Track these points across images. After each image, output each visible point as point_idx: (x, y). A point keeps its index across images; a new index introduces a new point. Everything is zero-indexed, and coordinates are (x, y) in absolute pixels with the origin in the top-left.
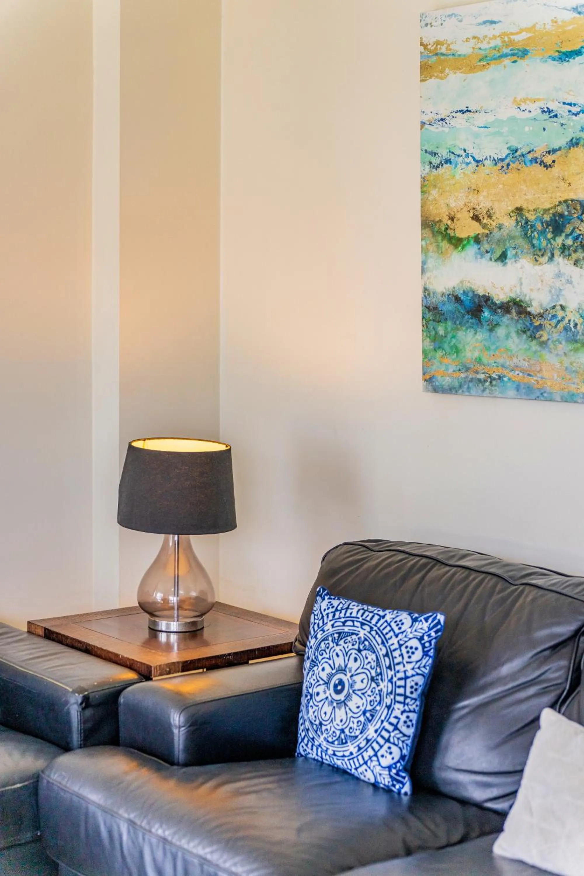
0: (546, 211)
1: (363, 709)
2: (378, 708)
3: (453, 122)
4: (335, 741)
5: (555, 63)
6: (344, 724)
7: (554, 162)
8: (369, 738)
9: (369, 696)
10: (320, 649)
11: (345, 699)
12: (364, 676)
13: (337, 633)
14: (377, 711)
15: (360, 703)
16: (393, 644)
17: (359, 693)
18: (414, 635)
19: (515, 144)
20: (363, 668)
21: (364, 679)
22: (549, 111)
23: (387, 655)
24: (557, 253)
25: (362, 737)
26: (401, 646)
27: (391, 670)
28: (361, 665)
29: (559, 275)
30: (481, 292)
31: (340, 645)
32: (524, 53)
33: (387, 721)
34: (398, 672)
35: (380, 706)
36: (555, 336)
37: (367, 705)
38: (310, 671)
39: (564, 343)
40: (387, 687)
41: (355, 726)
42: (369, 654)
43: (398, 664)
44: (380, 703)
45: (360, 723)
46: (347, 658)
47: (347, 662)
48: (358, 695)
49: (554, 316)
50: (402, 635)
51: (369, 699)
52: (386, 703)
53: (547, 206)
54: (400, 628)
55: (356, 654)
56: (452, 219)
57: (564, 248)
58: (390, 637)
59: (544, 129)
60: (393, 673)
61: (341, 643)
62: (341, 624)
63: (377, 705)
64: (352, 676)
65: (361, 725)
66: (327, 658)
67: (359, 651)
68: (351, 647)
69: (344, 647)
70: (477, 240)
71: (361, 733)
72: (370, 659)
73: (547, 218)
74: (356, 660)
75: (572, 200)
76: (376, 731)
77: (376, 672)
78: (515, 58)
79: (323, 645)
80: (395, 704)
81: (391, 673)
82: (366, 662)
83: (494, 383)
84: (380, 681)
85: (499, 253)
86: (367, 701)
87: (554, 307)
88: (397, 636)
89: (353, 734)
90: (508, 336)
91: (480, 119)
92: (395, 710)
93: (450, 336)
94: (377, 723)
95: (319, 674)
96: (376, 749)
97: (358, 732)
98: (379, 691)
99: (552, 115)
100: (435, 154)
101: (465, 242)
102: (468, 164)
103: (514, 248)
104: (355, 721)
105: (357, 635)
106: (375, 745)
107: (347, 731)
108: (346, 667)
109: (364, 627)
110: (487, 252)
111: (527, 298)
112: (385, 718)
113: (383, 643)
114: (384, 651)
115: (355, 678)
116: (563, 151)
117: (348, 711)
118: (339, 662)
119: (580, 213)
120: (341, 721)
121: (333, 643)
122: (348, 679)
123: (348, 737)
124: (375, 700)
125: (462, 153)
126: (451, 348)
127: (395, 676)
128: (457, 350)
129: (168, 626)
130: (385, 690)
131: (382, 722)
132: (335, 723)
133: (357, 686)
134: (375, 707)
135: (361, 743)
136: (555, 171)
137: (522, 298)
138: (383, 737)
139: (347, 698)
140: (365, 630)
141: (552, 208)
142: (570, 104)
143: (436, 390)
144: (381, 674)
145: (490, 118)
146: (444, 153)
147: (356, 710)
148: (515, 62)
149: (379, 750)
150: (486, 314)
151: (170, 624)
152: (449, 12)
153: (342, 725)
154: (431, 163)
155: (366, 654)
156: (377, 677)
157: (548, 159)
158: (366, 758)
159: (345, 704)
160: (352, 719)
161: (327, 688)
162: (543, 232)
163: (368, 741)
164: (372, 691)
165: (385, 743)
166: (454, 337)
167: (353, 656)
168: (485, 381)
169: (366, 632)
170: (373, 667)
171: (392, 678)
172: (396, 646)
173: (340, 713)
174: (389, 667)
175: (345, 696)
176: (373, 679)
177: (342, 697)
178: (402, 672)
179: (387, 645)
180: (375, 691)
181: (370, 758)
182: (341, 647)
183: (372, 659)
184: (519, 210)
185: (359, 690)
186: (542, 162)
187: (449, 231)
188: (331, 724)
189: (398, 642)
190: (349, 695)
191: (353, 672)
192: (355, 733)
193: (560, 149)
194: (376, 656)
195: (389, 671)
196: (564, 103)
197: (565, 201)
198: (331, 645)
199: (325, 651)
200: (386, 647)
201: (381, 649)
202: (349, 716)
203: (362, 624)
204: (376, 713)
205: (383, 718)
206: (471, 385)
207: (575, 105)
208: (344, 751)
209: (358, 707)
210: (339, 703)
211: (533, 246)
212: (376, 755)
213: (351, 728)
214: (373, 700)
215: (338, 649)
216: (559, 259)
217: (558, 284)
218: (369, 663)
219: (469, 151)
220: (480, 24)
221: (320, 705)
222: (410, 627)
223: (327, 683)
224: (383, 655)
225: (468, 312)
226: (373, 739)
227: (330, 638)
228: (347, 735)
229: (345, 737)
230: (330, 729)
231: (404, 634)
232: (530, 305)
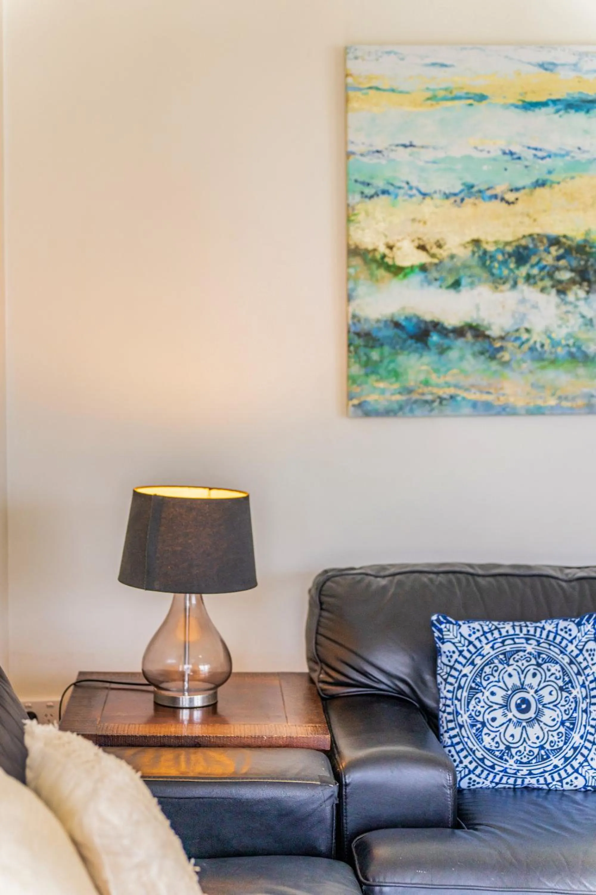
0: (507, 244)
1: (560, 720)
2: (575, 715)
3: (392, 155)
4: (532, 760)
5: (518, 111)
6: (542, 740)
7: (517, 199)
8: (575, 745)
9: (562, 706)
10: (484, 675)
11: (537, 716)
12: (550, 688)
13: (501, 654)
14: (575, 718)
15: (554, 715)
16: (572, 651)
17: (551, 706)
18: (586, 638)
19: (470, 180)
20: (545, 681)
21: (552, 691)
22: (511, 153)
23: (571, 663)
24: (521, 281)
25: (567, 747)
26: (581, 651)
27: (581, 676)
28: (542, 678)
29: (523, 301)
30: (428, 318)
31: (512, 665)
32: (482, 98)
33: (589, 725)
34: (588, 675)
35: (576, 713)
36: (519, 356)
37: (562, 715)
38: (471, 700)
39: (529, 362)
40: (581, 692)
41: (556, 738)
42: (551, 665)
43: (586, 668)
44: (575, 710)
45: (561, 735)
46: (522, 676)
47: (522, 679)
48: (549, 708)
49: (517, 338)
50: (576, 641)
51: (563, 709)
52: (582, 708)
53: (509, 239)
54: (570, 635)
55: (534, 669)
56: (391, 248)
57: (529, 278)
58: (566, 646)
59: (506, 169)
60: (583, 677)
61: (511, 662)
62: (500, 645)
63: (573, 713)
64: (536, 692)
65: (562, 736)
66: (496, 681)
67: (539, 665)
68: (526, 664)
69: (517, 666)
70: (423, 268)
71: (565, 743)
72: (553, 670)
73: (509, 249)
74: (534, 675)
75: (538, 235)
76: (582, 737)
77: (563, 681)
78: (471, 101)
79: (487, 670)
80: (590, 707)
81: (581, 679)
82: (548, 674)
83: (444, 402)
84: (571, 689)
85: (450, 281)
86: (561, 711)
87: (517, 330)
88: (571, 642)
89: (556, 747)
90: (462, 358)
91: (428, 155)
92: (592, 712)
93: (386, 362)
94: (580, 729)
95: (488, 700)
96: (586, 755)
97: (561, 744)
98: (573, 698)
99: (515, 156)
100: (368, 184)
101: (407, 271)
102: (411, 196)
103: (470, 277)
104: (555, 734)
105: (525, 651)
106: (584, 751)
107: (547, 746)
108: (522, 684)
109: (530, 642)
110: (436, 280)
111: (485, 323)
112: (586, 722)
113: (562, 652)
114: (567, 660)
115: (540, 693)
116: (527, 191)
117: (544, 727)
118: (515, 681)
119: (547, 245)
120: (538, 738)
121: (503, 664)
122: (532, 696)
123: (550, 751)
124: (570, 708)
125: (404, 185)
126: (389, 372)
127: (587, 680)
128: (396, 374)
129: (191, 700)
130: (579, 696)
131: (585, 726)
132: (529, 743)
133: (546, 700)
134: (572, 715)
135: (567, 753)
136: (518, 207)
137: (479, 322)
138: (589, 741)
139: (538, 714)
140: (530, 644)
141: (514, 241)
142: (536, 149)
143: (367, 414)
144: (570, 681)
145: (441, 154)
146: (381, 184)
147: (553, 723)
148: (471, 105)
149: (588, 755)
150: (435, 338)
151: (193, 698)
152: (388, 48)
153: (540, 742)
154: (362, 193)
155: (548, 667)
156: (567, 686)
157: (510, 197)
158: (576, 767)
159: (538, 720)
160: (550, 733)
161: (508, 710)
162: (504, 263)
163: (575, 749)
164: (566, 701)
165: (592, 746)
166: (392, 361)
167: (532, 671)
168: (433, 401)
169: (533, 646)
170: (558, 677)
171: (584, 683)
172: (576, 652)
173: (534, 731)
174: (579, 673)
175: (535, 713)
176: (561, 689)
177: (531, 714)
178: (591, 675)
179: (567, 653)
180: (569, 700)
181: (581, 764)
182: (514, 667)
183: (556, 670)
184: (476, 242)
185: (549, 703)
186: (503, 199)
187: (386, 260)
188: (525, 744)
189: (576, 647)
190: (539, 711)
191: (536, 688)
192: (558, 746)
193: (524, 188)
194: (560, 665)
195: (579, 677)
196: (529, 148)
197: (531, 236)
198: (501, 667)
199: (492, 675)
200: (566, 655)
201: (563, 659)
202: (545, 731)
203: (527, 639)
204: (575, 720)
205: (584, 723)
206: (415, 406)
207: (541, 150)
208: (544, 767)
209: (554, 720)
210: (530, 721)
211: (493, 275)
212: (586, 761)
213: (552, 742)
214: (568, 709)
215: (510, 669)
216: (523, 286)
217: (522, 309)
218: (553, 674)
219: (414, 183)
220: (427, 65)
221: (502, 729)
222: (579, 632)
223: (506, 706)
224: (567, 663)
225: (411, 337)
226: (581, 746)
227: (496, 661)
228: (548, 750)
229: (545, 752)
230: (525, 750)
231: (577, 639)
232: (489, 328)
